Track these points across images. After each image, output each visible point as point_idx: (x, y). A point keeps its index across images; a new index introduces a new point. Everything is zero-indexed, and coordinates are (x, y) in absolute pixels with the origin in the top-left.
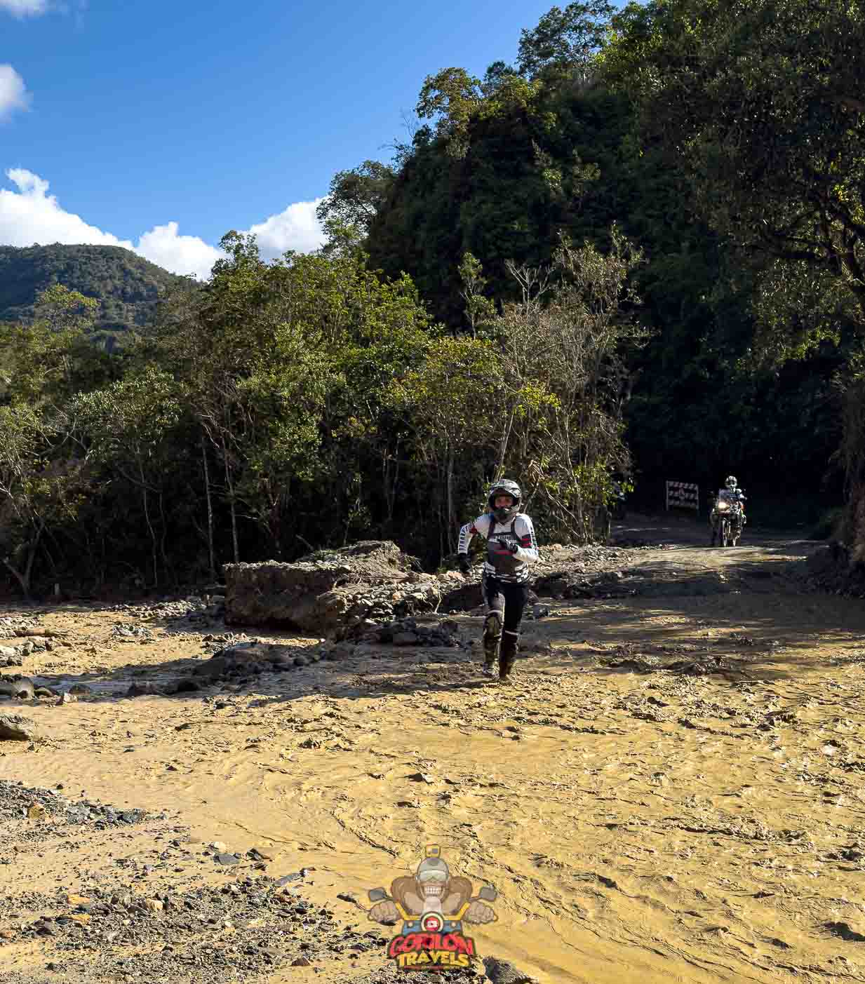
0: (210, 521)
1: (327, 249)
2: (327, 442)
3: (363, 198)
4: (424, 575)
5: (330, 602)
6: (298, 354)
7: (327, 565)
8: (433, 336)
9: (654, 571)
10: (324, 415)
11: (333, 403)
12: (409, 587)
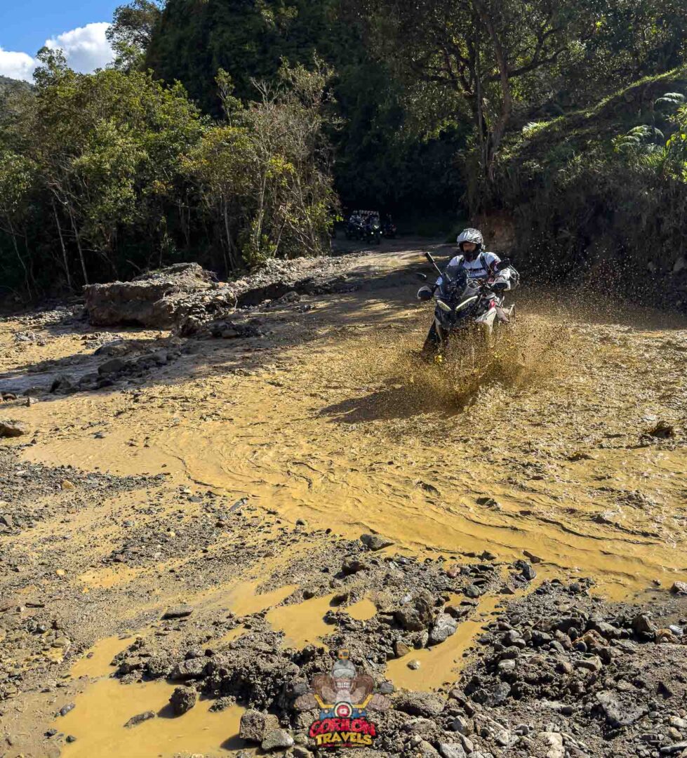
0: (65, 254)
1: (118, 62)
2: (140, 197)
5: (163, 306)
6: (113, 139)
7: (155, 282)
8: (203, 123)
10: (136, 179)
11: (141, 171)
12: (214, 292)
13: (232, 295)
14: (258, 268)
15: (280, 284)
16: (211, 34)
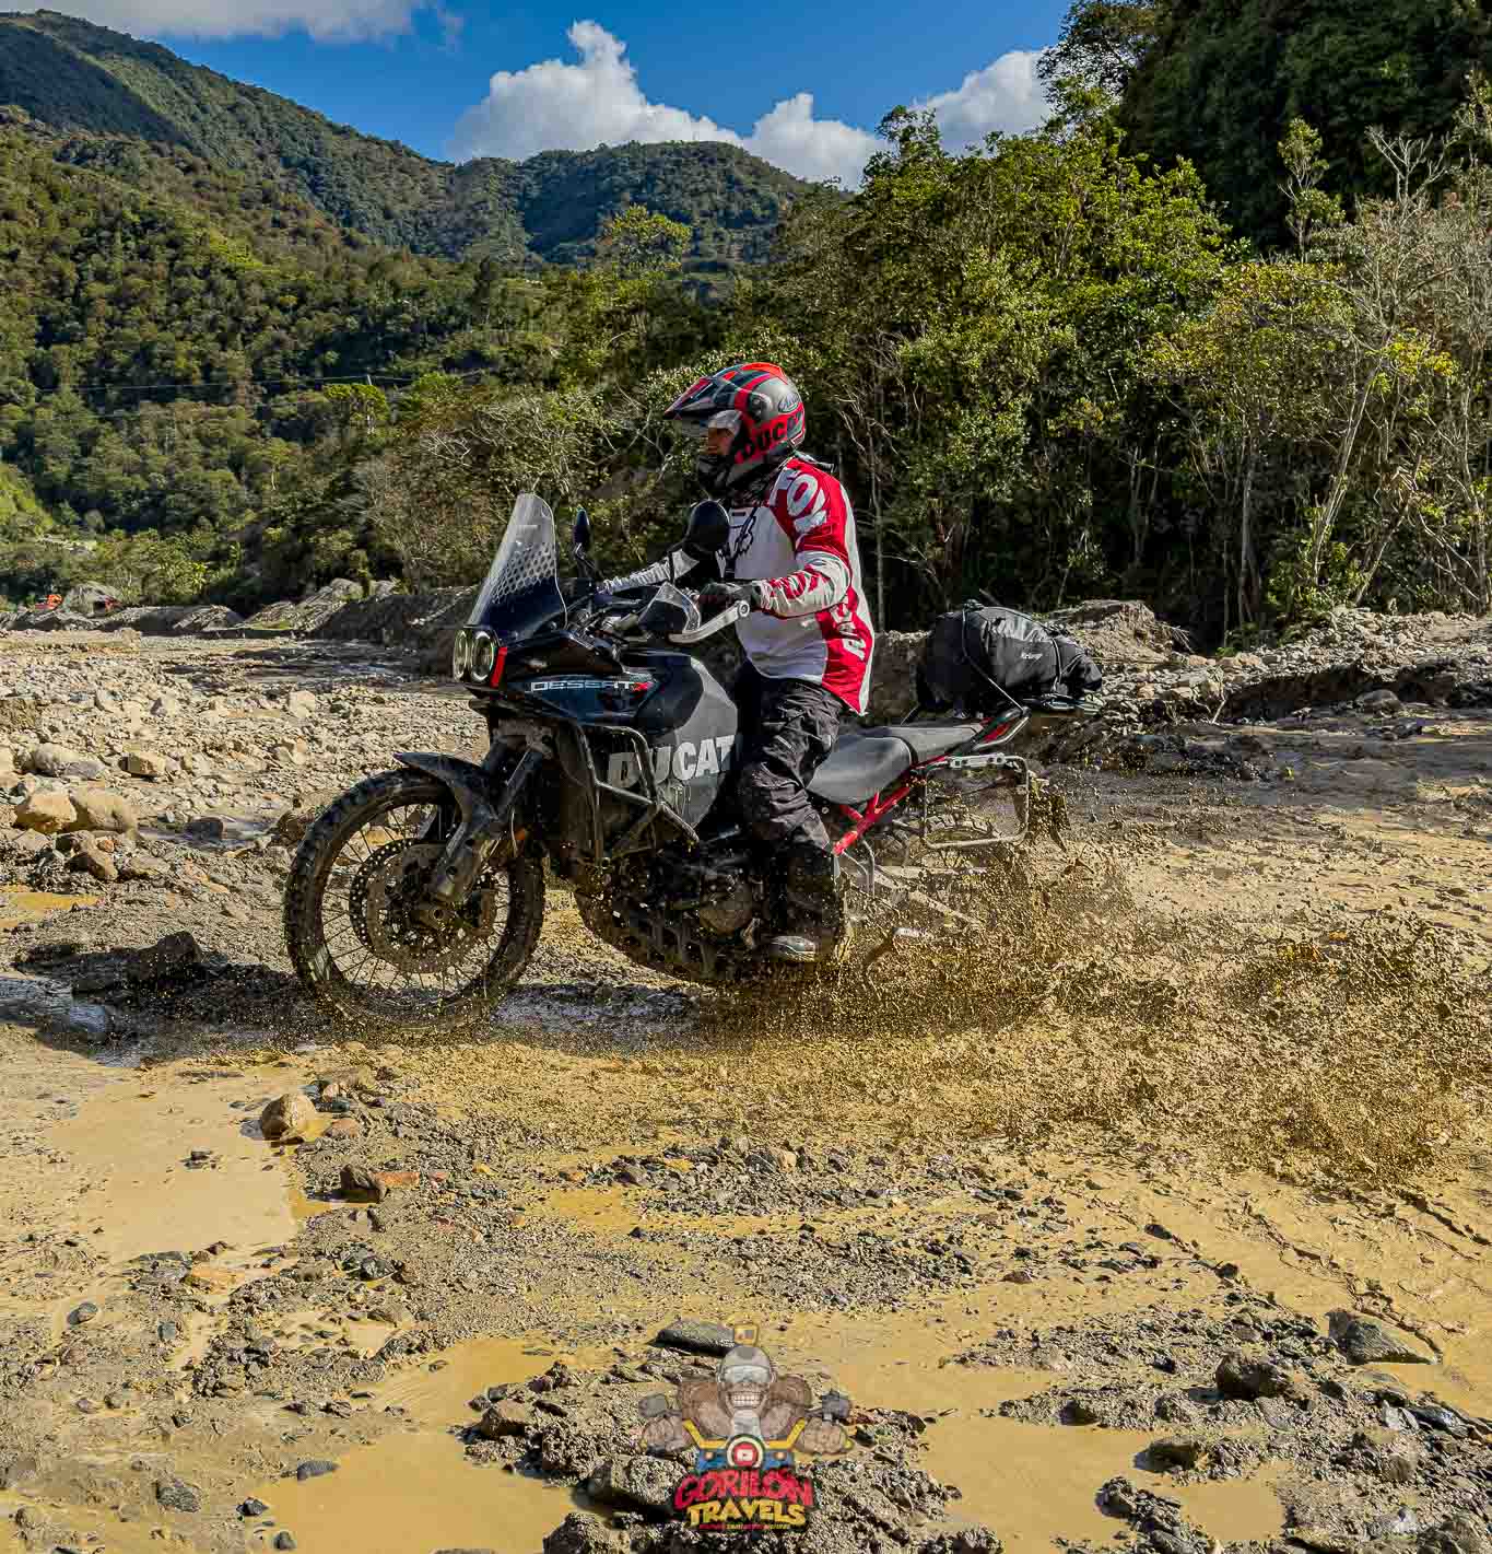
1: (1053, 125)
2: (1039, 439)
3: (1116, 40)
4: (1195, 659)
6: (1000, 297)
8: (1229, 260)
10: (1036, 395)
11: (1053, 375)
12: (1169, 677)
13: (1215, 687)
14: (1308, 627)
15: (1355, 671)
16: (1293, 40)
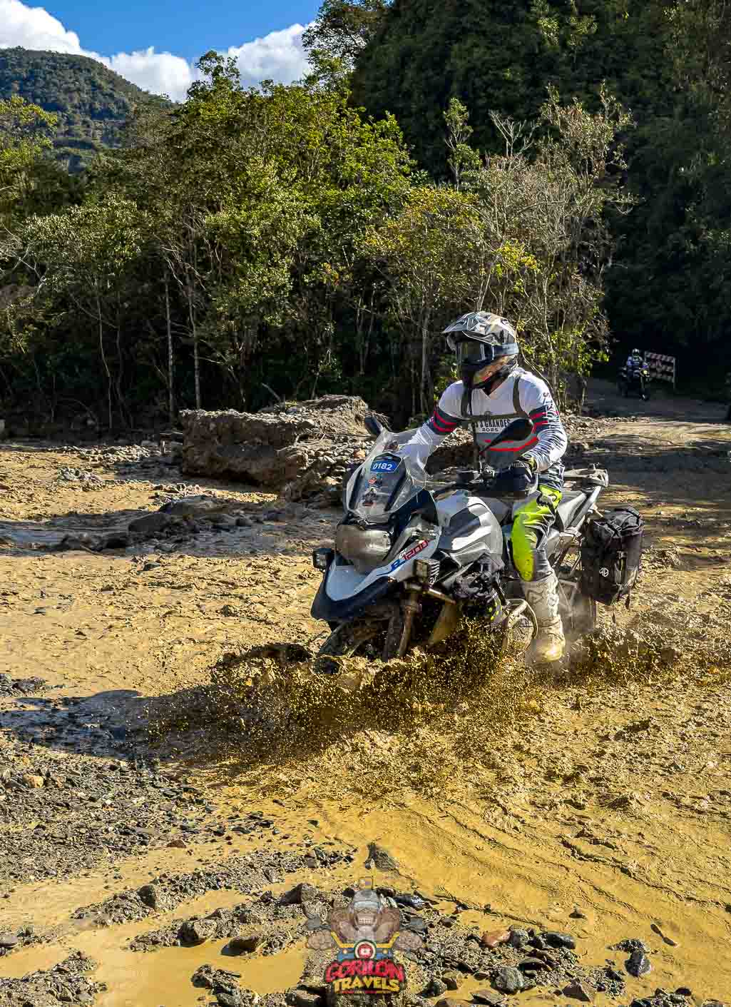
0: (171, 363)
1: (311, 80)
2: (298, 288)
3: (352, 29)
5: (291, 457)
6: (271, 191)
7: (289, 418)
8: (414, 183)
9: (621, 445)
10: (296, 258)
11: (306, 247)
16: (456, 46)
